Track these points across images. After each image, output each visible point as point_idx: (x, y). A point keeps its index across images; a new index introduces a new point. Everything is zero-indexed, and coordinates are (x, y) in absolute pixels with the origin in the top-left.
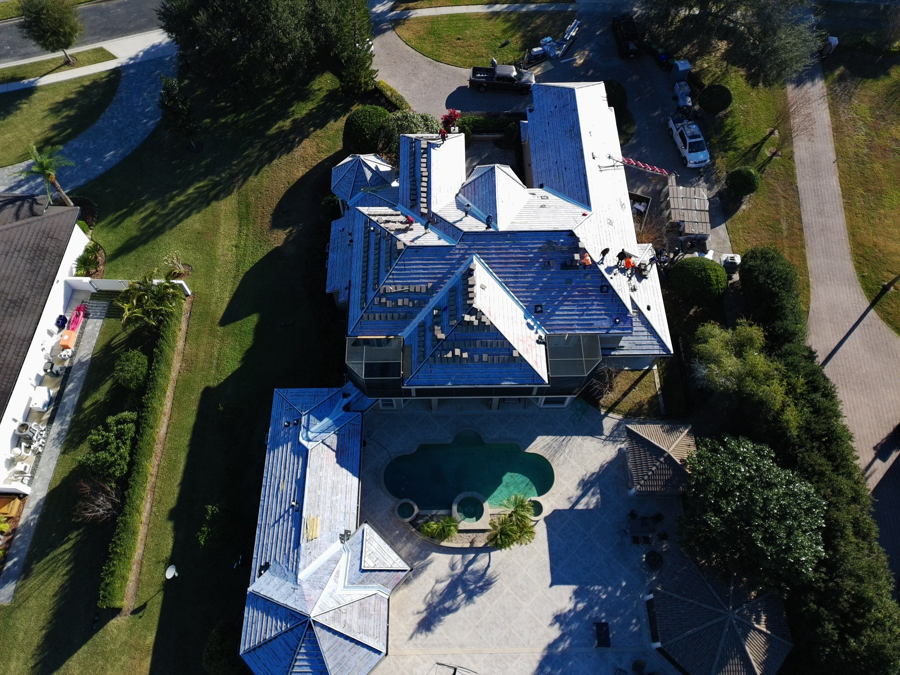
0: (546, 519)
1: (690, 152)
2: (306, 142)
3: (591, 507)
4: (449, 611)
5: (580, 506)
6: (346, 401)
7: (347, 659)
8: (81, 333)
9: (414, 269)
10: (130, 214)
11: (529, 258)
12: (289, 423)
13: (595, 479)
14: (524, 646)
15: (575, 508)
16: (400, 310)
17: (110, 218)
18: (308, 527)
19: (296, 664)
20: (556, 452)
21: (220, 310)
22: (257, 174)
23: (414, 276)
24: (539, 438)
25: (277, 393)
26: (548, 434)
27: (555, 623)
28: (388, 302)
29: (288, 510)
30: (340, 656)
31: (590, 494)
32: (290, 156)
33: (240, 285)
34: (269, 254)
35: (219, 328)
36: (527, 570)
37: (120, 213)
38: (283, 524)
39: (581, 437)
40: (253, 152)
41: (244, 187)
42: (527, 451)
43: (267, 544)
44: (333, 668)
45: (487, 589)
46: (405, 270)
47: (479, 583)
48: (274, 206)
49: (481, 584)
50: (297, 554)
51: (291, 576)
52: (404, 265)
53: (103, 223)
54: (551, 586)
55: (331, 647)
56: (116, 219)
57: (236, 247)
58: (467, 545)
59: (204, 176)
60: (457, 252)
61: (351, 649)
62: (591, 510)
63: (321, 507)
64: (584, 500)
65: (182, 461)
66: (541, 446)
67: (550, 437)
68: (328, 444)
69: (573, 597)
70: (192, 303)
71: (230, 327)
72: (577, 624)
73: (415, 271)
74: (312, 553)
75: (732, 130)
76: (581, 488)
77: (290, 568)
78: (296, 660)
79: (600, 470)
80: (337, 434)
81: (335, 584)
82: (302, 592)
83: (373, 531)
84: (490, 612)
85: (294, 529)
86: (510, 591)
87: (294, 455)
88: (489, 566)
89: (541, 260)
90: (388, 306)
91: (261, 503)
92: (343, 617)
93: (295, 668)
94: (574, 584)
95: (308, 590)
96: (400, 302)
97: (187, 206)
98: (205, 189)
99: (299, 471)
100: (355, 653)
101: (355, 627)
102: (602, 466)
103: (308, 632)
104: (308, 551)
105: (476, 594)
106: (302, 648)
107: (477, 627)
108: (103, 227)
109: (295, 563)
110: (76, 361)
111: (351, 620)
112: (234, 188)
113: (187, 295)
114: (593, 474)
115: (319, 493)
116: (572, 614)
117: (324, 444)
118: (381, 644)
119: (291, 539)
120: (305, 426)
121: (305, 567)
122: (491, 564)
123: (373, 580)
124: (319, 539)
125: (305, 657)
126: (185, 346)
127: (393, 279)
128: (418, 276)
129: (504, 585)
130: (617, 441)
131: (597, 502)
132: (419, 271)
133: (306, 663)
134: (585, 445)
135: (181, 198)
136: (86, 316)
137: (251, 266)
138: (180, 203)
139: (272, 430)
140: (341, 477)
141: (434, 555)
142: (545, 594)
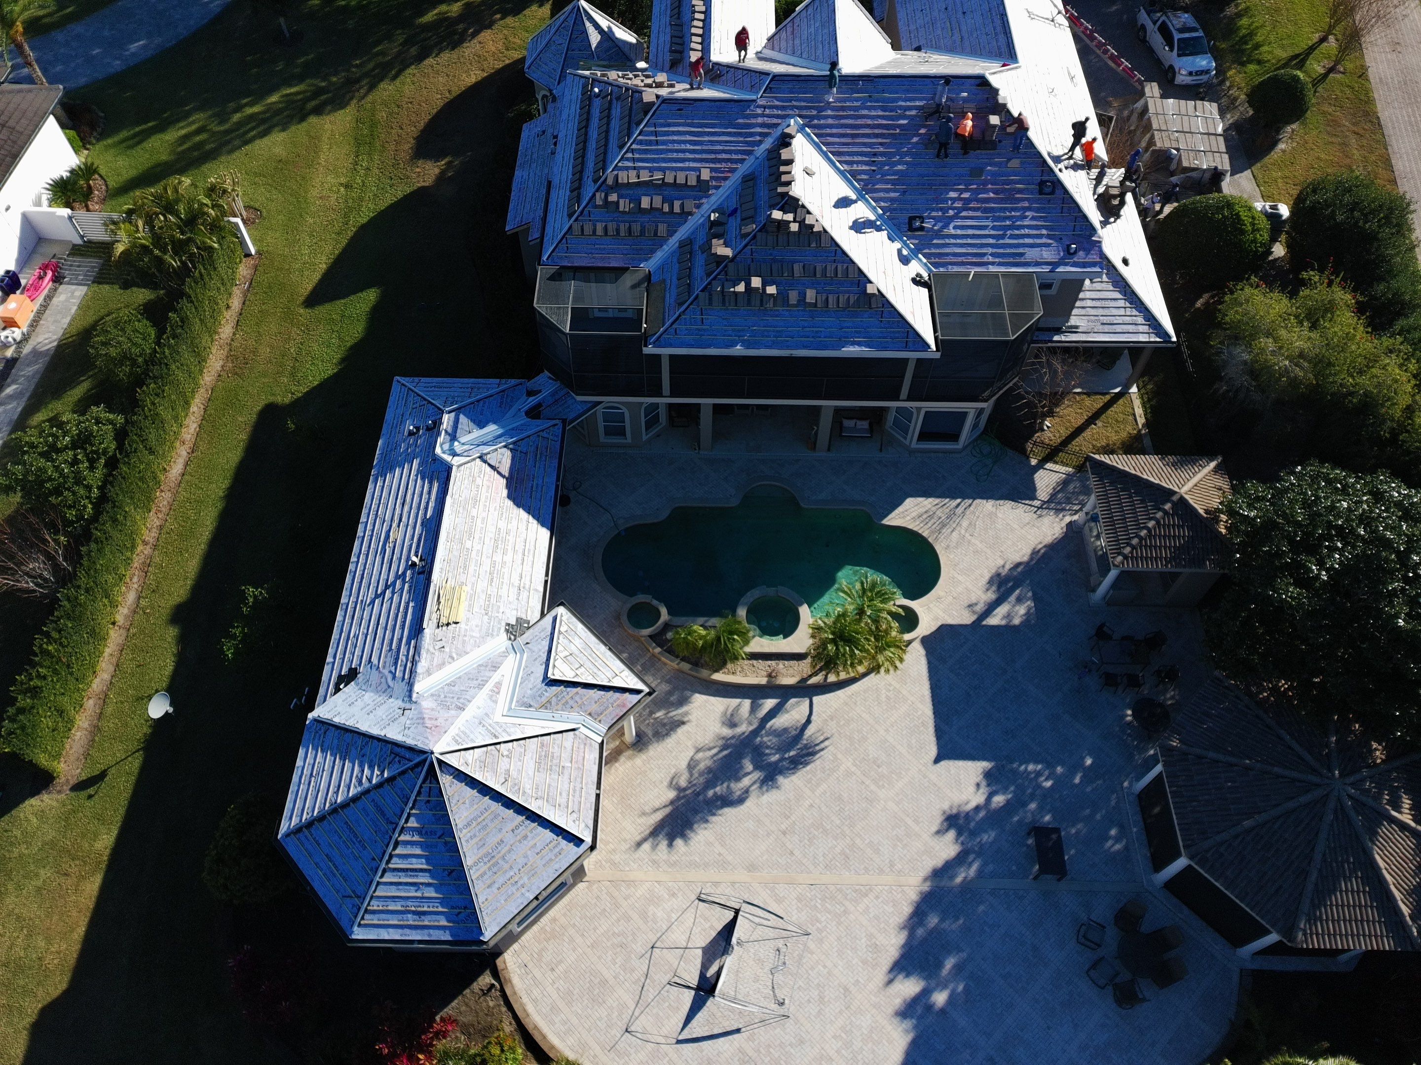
0: (926, 641)
1: (1179, 55)
2: (486, 35)
3: (1017, 621)
4: (727, 801)
5: (995, 620)
6: (533, 401)
7: (506, 848)
8: (44, 307)
9: (674, 142)
10: (161, 128)
11: (899, 126)
12: (418, 429)
13: (1022, 573)
14: (881, 871)
15: (984, 623)
16: (645, 219)
17: (124, 134)
18: (442, 600)
19: (398, 851)
20: (944, 525)
21: (308, 283)
22: (394, 78)
23: (675, 155)
24: (909, 502)
25: (401, 385)
26: (926, 494)
27: (947, 830)
28: (622, 202)
29: (404, 573)
30: (493, 840)
31: (1013, 598)
32: (454, 54)
33: (349, 245)
34: (406, 198)
35: (302, 311)
36: (887, 731)
37: (141, 128)
38: (392, 598)
39: (991, 502)
40: (392, 48)
41: (370, 98)
42: (886, 522)
43: (356, 637)
44: (475, 864)
45: (806, 764)
46: (657, 143)
47: (789, 750)
48: (421, 125)
49: (792, 753)
50: (415, 647)
51: (400, 687)
52: (656, 134)
53: (110, 141)
54: (937, 761)
55: (475, 819)
56: (135, 135)
57: (347, 186)
58: (764, 681)
59: (301, 79)
60: (759, 111)
61: (517, 827)
62: (1015, 626)
63: (472, 568)
64: (1002, 610)
65: (208, 523)
66: (914, 514)
67: (930, 500)
68: (493, 463)
69: (984, 783)
70: (256, 268)
71: (322, 310)
72: (993, 834)
73: (677, 146)
74: (447, 649)
75: (1252, 34)
76: (994, 588)
77: (399, 674)
78: (397, 844)
79: (1031, 559)
80: (511, 450)
81: (492, 704)
82: (421, 713)
83: (574, 619)
84: (811, 806)
85: (411, 604)
86: (853, 769)
87: (423, 479)
88: (808, 721)
89: (922, 131)
90: (621, 209)
91: (351, 567)
92: (504, 764)
93: (394, 860)
94: (984, 758)
95: (433, 710)
96: (645, 203)
97: (263, 121)
98: (299, 97)
99: (431, 505)
100: (525, 837)
101: (527, 785)
102: (1035, 553)
103: (427, 785)
104: (439, 644)
105: (781, 772)
106: (412, 819)
107: (784, 833)
108: (108, 147)
109: (409, 665)
110: (27, 349)
111: (520, 772)
112: (351, 99)
113: (248, 255)
114: (1018, 565)
115: (468, 544)
116: (982, 814)
117: (485, 462)
118: (582, 825)
119: (404, 622)
120: (450, 430)
121: (429, 673)
122: (813, 718)
123: (571, 703)
124: (462, 626)
125: (416, 838)
126: (234, 334)
127: (634, 160)
128: (681, 155)
129: (840, 756)
130: (1063, 510)
131: (1028, 614)
132: (683, 147)
133: (418, 851)
134: (1000, 515)
135: (256, 109)
136: (58, 279)
137: (372, 215)
138: (252, 117)
139: (384, 444)
140: (515, 523)
141: (699, 699)
142: (925, 776)
